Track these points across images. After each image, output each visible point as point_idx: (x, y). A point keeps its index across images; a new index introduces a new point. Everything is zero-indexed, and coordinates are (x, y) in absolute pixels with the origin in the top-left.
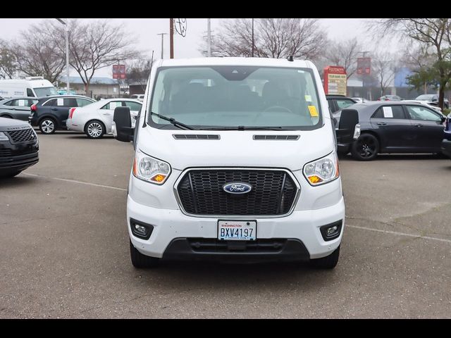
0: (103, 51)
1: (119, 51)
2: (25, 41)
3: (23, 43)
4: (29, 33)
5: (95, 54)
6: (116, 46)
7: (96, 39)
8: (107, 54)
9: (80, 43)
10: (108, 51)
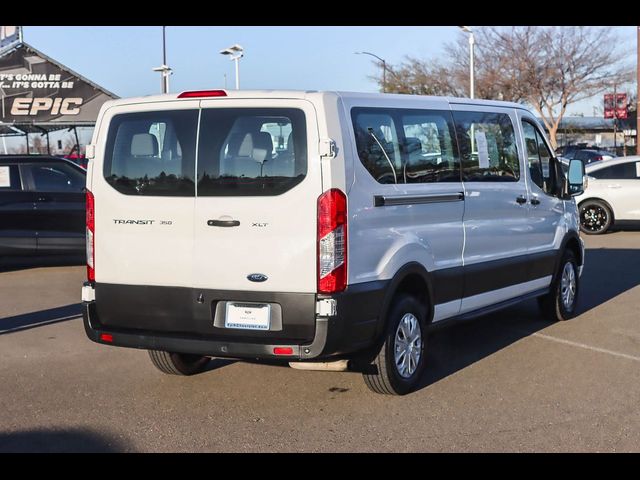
0: (583, 70)
1: (611, 69)
2: (452, 60)
3: (448, 62)
4: (458, 47)
5: (567, 76)
6: (605, 61)
7: (568, 50)
8: (588, 77)
9: (540, 58)
10: (590, 71)
